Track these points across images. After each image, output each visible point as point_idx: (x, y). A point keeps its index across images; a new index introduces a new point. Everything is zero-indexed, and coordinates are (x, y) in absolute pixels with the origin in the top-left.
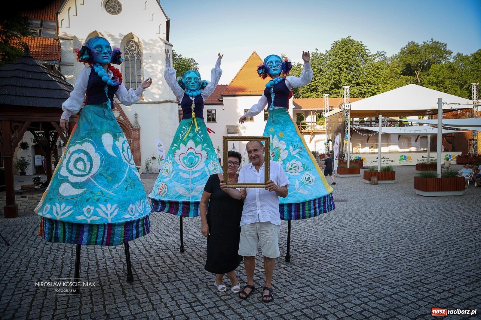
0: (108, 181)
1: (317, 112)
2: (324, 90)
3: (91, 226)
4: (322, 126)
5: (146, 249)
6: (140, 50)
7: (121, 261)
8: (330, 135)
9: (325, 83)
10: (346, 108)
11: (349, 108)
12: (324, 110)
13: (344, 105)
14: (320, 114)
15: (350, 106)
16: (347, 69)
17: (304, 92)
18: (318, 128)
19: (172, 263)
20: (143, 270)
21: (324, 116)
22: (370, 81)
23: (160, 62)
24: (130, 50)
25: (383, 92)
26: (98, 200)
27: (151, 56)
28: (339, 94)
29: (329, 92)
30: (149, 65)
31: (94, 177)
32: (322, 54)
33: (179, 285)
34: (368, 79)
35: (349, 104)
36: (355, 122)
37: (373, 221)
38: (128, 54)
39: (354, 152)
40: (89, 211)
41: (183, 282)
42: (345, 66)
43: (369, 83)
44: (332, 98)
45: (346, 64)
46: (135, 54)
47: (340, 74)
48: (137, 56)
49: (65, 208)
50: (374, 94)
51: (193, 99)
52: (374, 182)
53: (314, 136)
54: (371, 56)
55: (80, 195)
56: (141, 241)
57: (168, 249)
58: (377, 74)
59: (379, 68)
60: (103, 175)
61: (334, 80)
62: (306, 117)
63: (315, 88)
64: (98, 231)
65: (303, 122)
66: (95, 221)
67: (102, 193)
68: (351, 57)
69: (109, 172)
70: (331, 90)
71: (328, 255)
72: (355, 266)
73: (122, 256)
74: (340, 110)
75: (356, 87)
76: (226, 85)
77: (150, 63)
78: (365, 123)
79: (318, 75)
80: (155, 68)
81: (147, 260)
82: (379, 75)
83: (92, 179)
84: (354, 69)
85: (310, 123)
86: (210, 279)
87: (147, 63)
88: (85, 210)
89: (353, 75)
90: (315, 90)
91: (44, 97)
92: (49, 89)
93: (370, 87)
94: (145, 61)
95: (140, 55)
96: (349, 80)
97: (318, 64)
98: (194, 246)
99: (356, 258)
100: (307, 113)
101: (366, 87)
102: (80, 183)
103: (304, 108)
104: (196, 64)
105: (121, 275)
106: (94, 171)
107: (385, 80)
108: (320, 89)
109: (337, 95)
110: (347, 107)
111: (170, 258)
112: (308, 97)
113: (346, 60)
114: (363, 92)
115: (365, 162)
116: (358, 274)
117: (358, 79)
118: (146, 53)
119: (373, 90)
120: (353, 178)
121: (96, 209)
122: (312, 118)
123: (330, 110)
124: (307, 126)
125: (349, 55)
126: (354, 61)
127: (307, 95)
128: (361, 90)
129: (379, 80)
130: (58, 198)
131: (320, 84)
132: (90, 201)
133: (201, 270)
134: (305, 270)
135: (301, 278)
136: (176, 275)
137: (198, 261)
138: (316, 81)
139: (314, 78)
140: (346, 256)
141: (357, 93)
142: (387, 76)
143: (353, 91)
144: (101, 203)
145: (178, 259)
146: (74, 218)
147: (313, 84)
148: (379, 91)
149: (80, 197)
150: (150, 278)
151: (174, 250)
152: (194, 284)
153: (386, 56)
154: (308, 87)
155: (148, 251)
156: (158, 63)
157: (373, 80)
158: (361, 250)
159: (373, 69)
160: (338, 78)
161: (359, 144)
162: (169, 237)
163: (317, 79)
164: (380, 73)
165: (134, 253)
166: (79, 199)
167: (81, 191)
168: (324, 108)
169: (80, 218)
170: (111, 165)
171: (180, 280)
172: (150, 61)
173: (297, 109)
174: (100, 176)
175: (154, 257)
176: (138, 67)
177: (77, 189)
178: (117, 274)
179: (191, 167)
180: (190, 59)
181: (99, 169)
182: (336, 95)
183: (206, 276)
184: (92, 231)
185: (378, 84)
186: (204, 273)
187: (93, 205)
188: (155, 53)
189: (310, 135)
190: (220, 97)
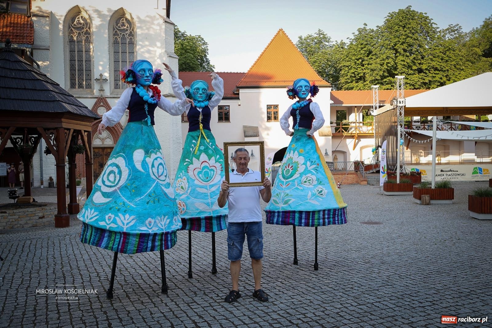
0: (131, 194)
1: (363, 109)
2: (374, 78)
3: (111, 232)
4: (370, 128)
5: (145, 265)
6: (133, 30)
7: (121, 274)
8: (380, 139)
9: (375, 70)
10: (399, 105)
11: (403, 105)
12: (372, 106)
13: (397, 101)
14: (366, 111)
15: (404, 102)
16: (405, 50)
17: (347, 82)
18: (365, 129)
19: (172, 276)
20: (144, 281)
21: (372, 114)
22: (437, 66)
23: (159, 44)
24: (120, 30)
25: (455, 81)
26: (119, 210)
27: (147, 37)
28: (394, 84)
29: (380, 82)
30: (145, 49)
31: (120, 189)
32: (373, 31)
33: (178, 291)
34: (434, 63)
35: (403, 100)
36: (415, 122)
37: (398, 245)
38: (118, 35)
39: (413, 162)
40: (110, 218)
41: (182, 290)
42: (402, 47)
43: (436, 69)
44: (385, 89)
45: (404, 45)
46: (126, 34)
47: (396, 57)
48: (129, 37)
49: (93, 213)
50: (442, 84)
51: (200, 110)
52: (426, 202)
53: (359, 141)
54: (440, 32)
55: (106, 204)
56: (139, 258)
57: (168, 265)
58: (448, 56)
59: (449, 48)
60: (127, 188)
61: (387, 65)
62: (350, 115)
63: (362, 76)
64: (115, 238)
65: (344, 122)
66: (113, 228)
67: (124, 204)
68: (410, 35)
69: (134, 186)
70: (384, 79)
71: (330, 273)
72: (352, 282)
73: (122, 270)
74: (392, 107)
75: (417, 75)
76: (244, 73)
77: (146, 46)
78: (429, 123)
79: (366, 58)
80: (152, 52)
81: (147, 273)
82: (450, 57)
83: (118, 191)
84: (415, 51)
85: (354, 123)
86: (207, 288)
87: (142, 47)
88: (107, 217)
89: (414, 58)
90: (362, 78)
91: (30, 100)
92: (36, 90)
93: (437, 74)
94: (141, 43)
95: (133, 36)
96: (409, 66)
97: (367, 44)
98: (194, 263)
99: (357, 276)
100: (350, 110)
101: (431, 75)
102: (109, 193)
103: (346, 104)
104: (205, 43)
105: (123, 284)
106: (121, 184)
107: (457, 65)
108: (369, 78)
109: (392, 86)
110: (400, 103)
111: (170, 272)
112: (352, 88)
113: (404, 39)
114: (427, 81)
115: (425, 176)
116: (352, 288)
117: (420, 64)
118: (142, 34)
119: (441, 78)
120: (403, 197)
121: (116, 217)
122: (356, 116)
123: (380, 107)
124: (350, 127)
125: (408, 31)
126: (415, 39)
127: (351, 85)
128: (424, 79)
129: (449, 65)
130: (91, 204)
131: (369, 71)
132: (112, 210)
133: (200, 281)
134: (301, 284)
135: (295, 289)
136: (175, 285)
137: (197, 275)
138: (363, 66)
139: (361, 63)
140: (348, 274)
141: (419, 83)
142: (461, 59)
143: (413, 80)
144: (120, 213)
145: (178, 273)
146: (97, 223)
147: (359, 70)
148: (449, 80)
149: (106, 205)
150: (150, 286)
151: (174, 266)
152: (192, 292)
153: (461, 31)
154: (353, 75)
155: (147, 266)
156: (156, 45)
157: (441, 66)
158: (367, 270)
159: (441, 50)
160: (392, 63)
161: (421, 151)
162: (169, 255)
163: (365, 65)
164: (451, 55)
165: (133, 267)
166: (104, 207)
167: (108, 200)
168: (372, 103)
169: (102, 224)
170: (137, 179)
171: (179, 288)
172: (147, 43)
173: (337, 105)
174: (126, 189)
175: (154, 271)
176: (130, 51)
177: (105, 198)
178: (119, 283)
179: (208, 181)
180: (197, 37)
181: (125, 182)
182: (390, 85)
183: (204, 286)
184: (111, 237)
185: (448, 70)
186: (202, 284)
187: (114, 214)
188: (153, 33)
189: (354, 139)
190: (236, 89)
